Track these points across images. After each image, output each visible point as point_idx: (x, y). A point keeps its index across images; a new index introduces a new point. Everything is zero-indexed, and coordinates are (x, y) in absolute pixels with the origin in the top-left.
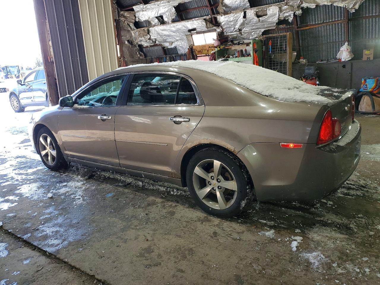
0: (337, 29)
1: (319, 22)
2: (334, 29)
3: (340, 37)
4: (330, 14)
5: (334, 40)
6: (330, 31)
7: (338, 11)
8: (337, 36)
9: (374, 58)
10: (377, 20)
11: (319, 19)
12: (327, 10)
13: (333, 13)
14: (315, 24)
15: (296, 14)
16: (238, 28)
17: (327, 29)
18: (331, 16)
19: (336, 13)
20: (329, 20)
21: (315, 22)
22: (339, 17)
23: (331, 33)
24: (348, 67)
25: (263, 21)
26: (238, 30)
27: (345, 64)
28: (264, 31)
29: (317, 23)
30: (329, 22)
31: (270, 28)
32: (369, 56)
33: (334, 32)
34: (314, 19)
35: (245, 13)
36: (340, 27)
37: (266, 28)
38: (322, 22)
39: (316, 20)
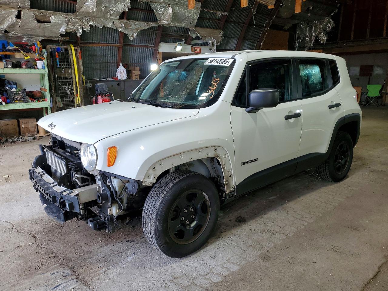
0: (109, 51)
1: (96, 42)
2: (107, 51)
3: (111, 57)
4: (106, 36)
5: (106, 60)
6: (104, 51)
7: (112, 36)
8: (109, 57)
9: (140, 78)
10: (136, 49)
11: (96, 39)
12: (104, 33)
13: (108, 36)
14: (92, 43)
15: (84, 29)
16: (4, 29)
17: (101, 49)
18: (106, 38)
19: (111, 36)
20: (104, 41)
21: (92, 40)
22: (112, 40)
23: (105, 54)
24: (122, 84)
25: (44, 28)
26: (3, 32)
27: (118, 82)
28: (43, 40)
29: (93, 42)
30: (104, 43)
31: (51, 39)
32: (137, 77)
33: (107, 53)
34: (91, 38)
35: (19, 12)
36: (112, 50)
37: (46, 37)
38: (98, 42)
39: (94, 39)
